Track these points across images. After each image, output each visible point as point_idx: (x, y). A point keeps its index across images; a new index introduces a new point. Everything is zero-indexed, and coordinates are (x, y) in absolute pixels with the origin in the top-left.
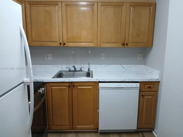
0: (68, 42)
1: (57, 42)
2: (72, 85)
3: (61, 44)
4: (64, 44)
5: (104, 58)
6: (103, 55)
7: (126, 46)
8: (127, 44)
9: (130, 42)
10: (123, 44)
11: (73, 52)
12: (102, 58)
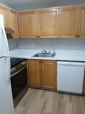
0: (41, 35)
1: (35, 35)
2: (41, 61)
3: (37, 37)
4: (39, 37)
5: (65, 46)
6: (64, 44)
7: (78, 37)
8: (79, 36)
9: (81, 34)
10: (76, 36)
11: (45, 42)
12: (63, 46)
